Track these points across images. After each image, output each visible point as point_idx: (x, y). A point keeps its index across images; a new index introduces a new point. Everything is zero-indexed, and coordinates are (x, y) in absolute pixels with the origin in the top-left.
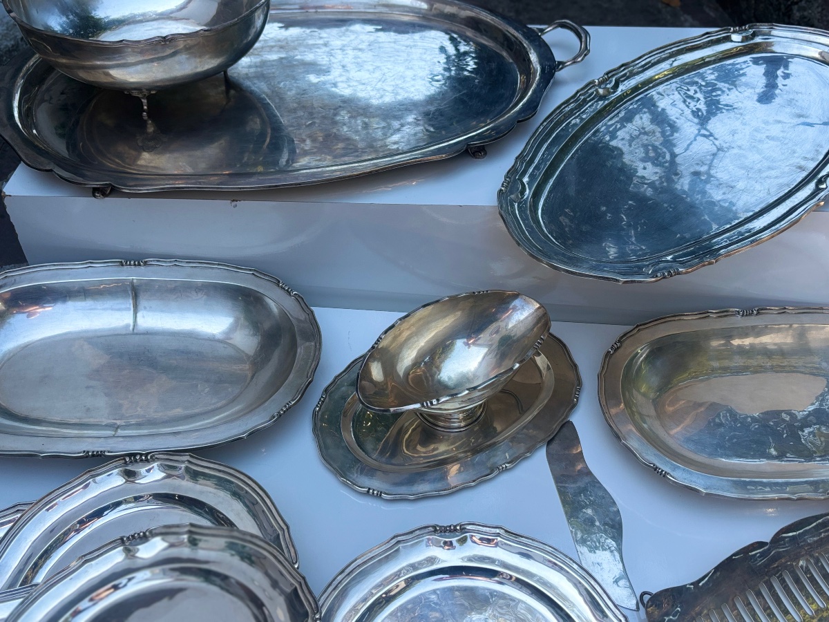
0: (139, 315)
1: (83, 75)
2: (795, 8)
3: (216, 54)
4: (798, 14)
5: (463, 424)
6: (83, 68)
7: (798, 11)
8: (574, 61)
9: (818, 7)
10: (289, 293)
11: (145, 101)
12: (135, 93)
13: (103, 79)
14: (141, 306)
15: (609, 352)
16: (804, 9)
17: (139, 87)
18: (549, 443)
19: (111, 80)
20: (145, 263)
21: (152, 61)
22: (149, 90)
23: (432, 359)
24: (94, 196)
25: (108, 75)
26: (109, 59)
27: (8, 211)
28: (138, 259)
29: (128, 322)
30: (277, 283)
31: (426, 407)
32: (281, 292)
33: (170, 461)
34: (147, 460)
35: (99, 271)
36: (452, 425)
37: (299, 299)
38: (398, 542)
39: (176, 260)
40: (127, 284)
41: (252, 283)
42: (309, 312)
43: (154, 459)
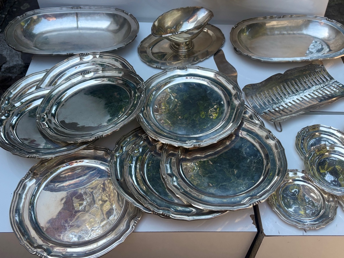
0: (79, 23)
5: (186, 50)
10: (127, 14)
14: (78, 20)
15: (234, 28)
18: (215, 55)
20: (80, 8)
28: (78, 7)
29: (75, 25)
30: (123, 11)
31: (174, 35)
32: (125, 14)
33: (94, 54)
34: (87, 55)
35: (64, 10)
36: (183, 50)
37: (131, 15)
38: (167, 72)
39: (90, 6)
40: (74, 13)
41: (115, 12)
42: (134, 19)
43: (89, 54)
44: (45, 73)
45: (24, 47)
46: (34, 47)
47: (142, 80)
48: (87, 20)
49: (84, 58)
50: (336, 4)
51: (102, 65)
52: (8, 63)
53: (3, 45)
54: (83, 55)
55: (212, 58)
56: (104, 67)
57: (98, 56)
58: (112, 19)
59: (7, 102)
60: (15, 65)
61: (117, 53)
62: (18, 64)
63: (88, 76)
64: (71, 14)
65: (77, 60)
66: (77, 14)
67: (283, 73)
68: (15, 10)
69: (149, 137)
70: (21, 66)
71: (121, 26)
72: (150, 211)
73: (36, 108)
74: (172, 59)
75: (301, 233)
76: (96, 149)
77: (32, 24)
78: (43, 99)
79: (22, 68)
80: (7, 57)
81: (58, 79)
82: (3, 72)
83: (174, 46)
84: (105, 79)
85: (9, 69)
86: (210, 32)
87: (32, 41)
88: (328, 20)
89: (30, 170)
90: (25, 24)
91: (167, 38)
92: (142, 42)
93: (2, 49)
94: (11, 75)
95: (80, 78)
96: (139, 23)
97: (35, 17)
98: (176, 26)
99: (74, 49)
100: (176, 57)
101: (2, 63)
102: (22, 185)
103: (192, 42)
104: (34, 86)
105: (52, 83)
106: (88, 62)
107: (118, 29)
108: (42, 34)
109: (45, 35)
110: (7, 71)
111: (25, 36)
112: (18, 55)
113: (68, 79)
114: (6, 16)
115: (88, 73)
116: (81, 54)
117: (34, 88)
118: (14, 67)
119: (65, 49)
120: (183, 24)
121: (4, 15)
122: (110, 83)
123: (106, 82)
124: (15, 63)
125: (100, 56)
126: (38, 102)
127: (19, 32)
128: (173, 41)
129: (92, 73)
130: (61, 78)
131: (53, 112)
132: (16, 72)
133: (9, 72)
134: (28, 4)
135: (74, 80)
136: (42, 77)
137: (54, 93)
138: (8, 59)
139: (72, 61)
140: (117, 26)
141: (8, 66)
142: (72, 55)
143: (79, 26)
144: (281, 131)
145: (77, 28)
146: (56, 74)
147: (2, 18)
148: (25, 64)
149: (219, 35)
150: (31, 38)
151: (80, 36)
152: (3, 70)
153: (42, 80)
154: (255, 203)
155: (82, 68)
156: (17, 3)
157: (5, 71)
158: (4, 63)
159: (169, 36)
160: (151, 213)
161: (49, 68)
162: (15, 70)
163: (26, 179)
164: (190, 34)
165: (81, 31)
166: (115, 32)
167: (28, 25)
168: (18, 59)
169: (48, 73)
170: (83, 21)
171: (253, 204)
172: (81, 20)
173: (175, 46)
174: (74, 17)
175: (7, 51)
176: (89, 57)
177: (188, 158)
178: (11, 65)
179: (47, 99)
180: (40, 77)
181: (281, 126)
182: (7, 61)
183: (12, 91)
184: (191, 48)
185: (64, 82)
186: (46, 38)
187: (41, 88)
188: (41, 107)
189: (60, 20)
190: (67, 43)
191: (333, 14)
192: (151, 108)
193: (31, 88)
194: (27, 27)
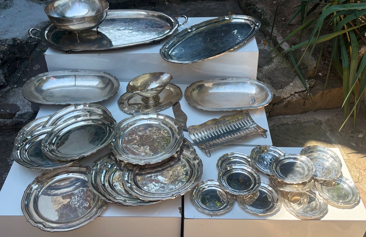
0: (76, 82)
1: (63, 28)
2: (262, 16)
3: (94, 22)
4: (263, 17)
5: (153, 102)
6: (63, 26)
7: (263, 16)
8: (183, 24)
9: (269, 15)
10: (112, 76)
11: (77, 34)
12: (75, 32)
13: (68, 28)
14: (76, 80)
15: (188, 87)
16: (265, 16)
17: (76, 30)
18: (174, 105)
19: (69, 28)
20: (78, 71)
21: (80, 23)
22: (79, 31)
23: (145, 87)
24: (66, 54)
25: (69, 27)
26: (69, 23)
27: (45, 59)
28: (76, 70)
29: (74, 84)
30: (109, 74)
31: (142, 92)
32: (110, 76)
33: (85, 105)
34: (80, 105)
35: (66, 73)
36: (151, 102)
37: (115, 77)
38: (135, 116)
39: (85, 70)
40: (73, 75)
41: (103, 75)
42: (117, 80)
43: (81, 104)
44: (49, 117)
45: (35, 99)
46: (43, 99)
47: (115, 121)
48: (83, 81)
49: (78, 107)
50: (282, 68)
51: (88, 112)
52: (20, 111)
53: (18, 97)
54: (77, 105)
55: (171, 108)
56: (91, 113)
57: (87, 106)
58: (100, 80)
59: (21, 136)
60: (26, 112)
61: (102, 104)
62: (29, 112)
63: (79, 119)
64: (71, 75)
65: (72, 108)
66: (75, 76)
67: (218, 118)
68: (29, 70)
69: (117, 159)
70: (30, 113)
71: (107, 85)
72: (111, 201)
73: (41, 140)
74: (144, 108)
75: (208, 217)
76: (80, 166)
77: (42, 83)
78: (47, 134)
79: (31, 115)
80: (20, 106)
81: (58, 121)
82: (16, 118)
83: (144, 99)
84: (90, 121)
85: (21, 116)
86: (172, 89)
87: (42, 95)
88: (259, 82)
89: (35, 179)
90: (37, 83)
91: (138, 94)
92: (121, 96)
93: (16, 100)
94: (22, 120)
95: (74, 120)
96: (120, 82)
97: (45, 78)
98: (146, 85)
99: (70, 100)
100: (147, 107)
101: (16, 111)
102: (30, 187)
103: (158, 96)
104: (41, 126)
105: (54, 123)
106: (80, 110)
107: (105, 87)
108: (49, 89)
109: (51, 90)
110: (20, 117)
111: (36, 91)
112: (29, 105)
113: (66, 121)
114: (21, 75)
115: (80, 117)
116: (76, 104)
117: (41, 127)
118: (25, 114)
119: (65, 101)
120: (150, 84)
121: (19, 74)
122: (93, 123)
123: (90, 123)
124: (26, 111)
125: (89, 106)
126: (43, 136)
127: (33, 89)
128: (144, 96)
129: (82, 117)
130: (60, 120)
131: (53, 142)
132: (26, 117)
133: (21, 118)
134: (39, 65)
135: (69, 122)
136: (47, 120)
137: (55, 130)
138: (21, 108)
139: (69, 109)
140: (104, 84)
141: (21, 113)
142: (69, 105)
143: (77, 84)
144: (210, 156)
145: (75, 86)
146: (57, 118)
147: (18, 76)
148: (34, 112)
149: (179, 91)
150: (41, 93)
151: (77, 91)
152: (16, 116)
153: (47, 122)
154: (177, 196)
155: (76, 114)
156: (30, 64)
157: (18, 117)
158: (18, 111)
159: (138, 92)
160: (111, 203)
161: (52, 114)
162: (26, 116)
163: (33, 184)
164: (156, 90)
165: (78, 88)
166: (103, 89)
167: (39, 83)
168: (29, 108)
169: (51, 117)
170: (80, 81)
171: (176, 196)
172: (78, 80)
173: (146, 99)
174: (73, 78)
175: (21, 102)
176: (82, 106)
177: (143, 173)
178: (23, 112)
179: (50, 134)
180: (46, 119)
181: (210, 153)
182: (20, 110)
183: (25, 129)
184: (157, 100)
185: (62, 123)
186: (52, 93)
187: (46, 127)
188: (45, 139)
189: (62, 80)
190: (67, 96)
191: (278, 75)
192: (121, 140)
193: (39, 127)
194: (38, 85)
